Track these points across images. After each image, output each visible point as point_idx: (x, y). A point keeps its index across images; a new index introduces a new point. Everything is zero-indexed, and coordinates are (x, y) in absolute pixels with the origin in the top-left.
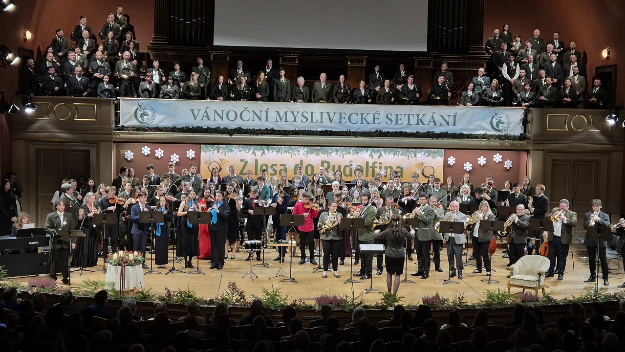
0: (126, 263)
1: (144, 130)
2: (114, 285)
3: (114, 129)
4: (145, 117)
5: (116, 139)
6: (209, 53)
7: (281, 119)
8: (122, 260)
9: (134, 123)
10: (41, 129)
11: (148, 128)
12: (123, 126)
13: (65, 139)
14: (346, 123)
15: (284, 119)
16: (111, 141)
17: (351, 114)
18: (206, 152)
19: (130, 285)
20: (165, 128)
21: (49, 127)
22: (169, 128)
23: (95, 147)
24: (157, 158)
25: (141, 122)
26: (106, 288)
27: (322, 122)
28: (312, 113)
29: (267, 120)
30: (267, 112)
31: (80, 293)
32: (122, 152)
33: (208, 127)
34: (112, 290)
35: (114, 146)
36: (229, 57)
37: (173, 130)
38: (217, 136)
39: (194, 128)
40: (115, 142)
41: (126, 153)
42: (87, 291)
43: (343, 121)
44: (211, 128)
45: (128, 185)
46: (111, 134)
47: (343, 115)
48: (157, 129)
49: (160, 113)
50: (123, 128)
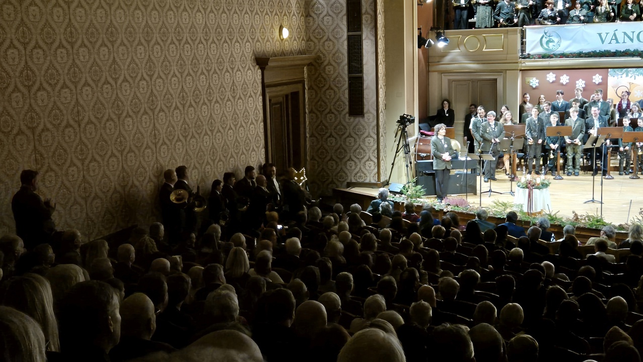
0: (533, 186)
1: (550, 57)
2: (522, 207)
3: (520, 58)
4: (551, 45)
5: (522, 66)
8: (529, 184)
9: (540, 50)
10: (453, 62)
11: (554, 54)
12: (529, 54)
13: (474, 69)
16: (517, 70)
18: (614, 77)
19: (538, 207)
20: (571, 53)
21: (460, 59)
22: (575, 53)
23: (502, 76)
24: (562, 84)
25: (546, 49)
26: (514, 209)
31: (491, 213)
32: (528, 79)
33: (616, 50)
34: (520, 211)
35: (520, 74)
37: (580, 55)
38: (626, 59)
39: (602, 52)
40: (521, 70)
41: (531, 81)
42: (497, 212)
44: (620, 51)
46: (517, 63)
48: (563, 56)
49: (566, 39)
50: (529, 56)
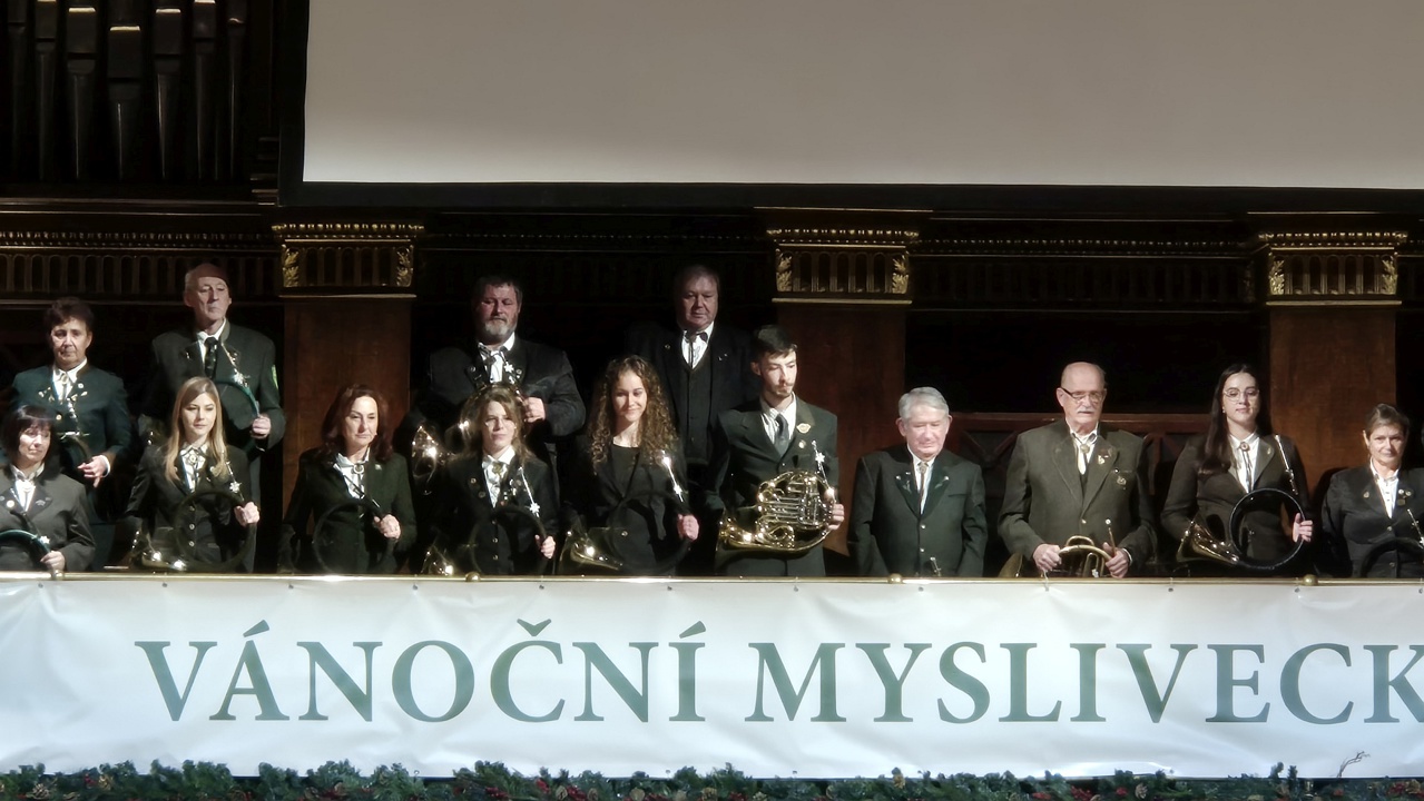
6: (273, 242)
7: (791, 702)
14: (1263, 717)
15: (811, 703)
17: (1300, 656)
27: (1088, 712)
28: (1018, 653)
29: (687, 711)
30: (687, 654)
36: (416, 264)
39: (171, 773)
43: (1243, 703)
47: (1243, 665)
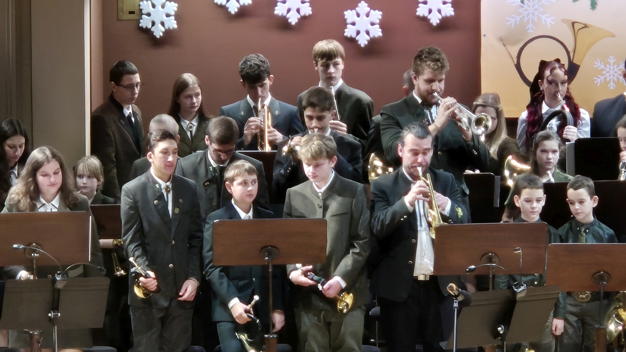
24: (283, 24)
41: (146, 4)
45: (165, 152)
